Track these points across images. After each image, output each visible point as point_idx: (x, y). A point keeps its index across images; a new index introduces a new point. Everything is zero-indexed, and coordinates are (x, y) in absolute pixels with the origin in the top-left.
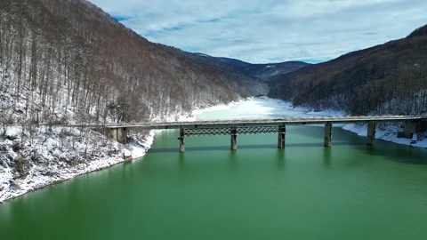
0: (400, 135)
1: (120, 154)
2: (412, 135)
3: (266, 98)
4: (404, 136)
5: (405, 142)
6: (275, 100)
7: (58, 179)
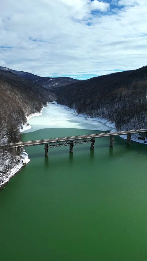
0: (139, 138)
1: (21, 162)
2: (144, 138)
3: (56, 103)
4: (141, 139)
5: (141, 141)
6: (62, 106)
7: (3, 183)
